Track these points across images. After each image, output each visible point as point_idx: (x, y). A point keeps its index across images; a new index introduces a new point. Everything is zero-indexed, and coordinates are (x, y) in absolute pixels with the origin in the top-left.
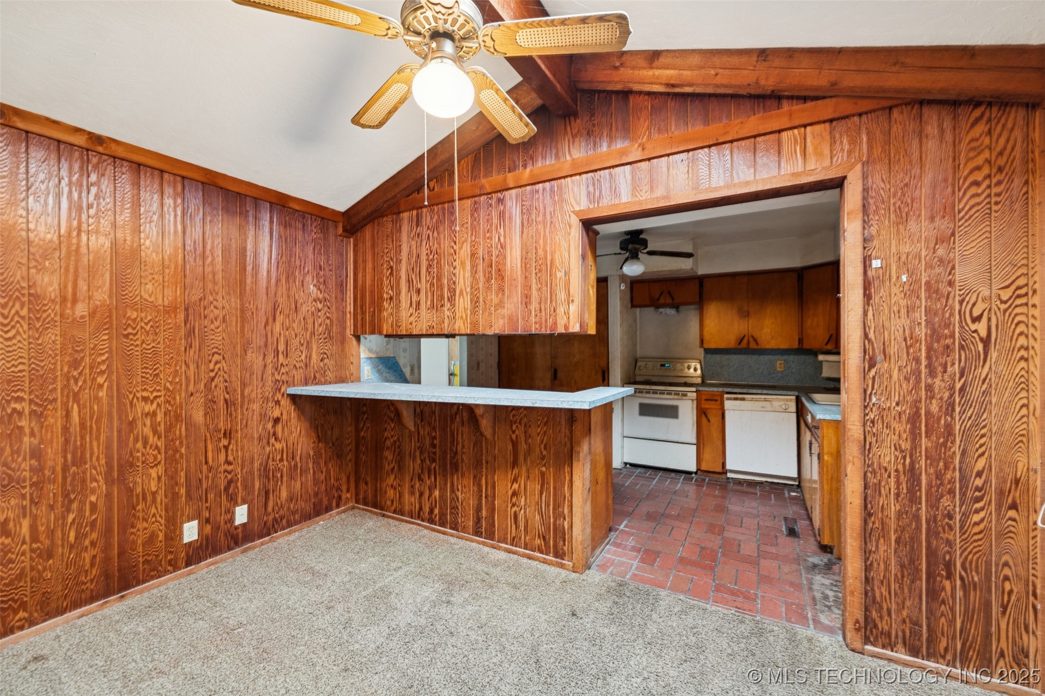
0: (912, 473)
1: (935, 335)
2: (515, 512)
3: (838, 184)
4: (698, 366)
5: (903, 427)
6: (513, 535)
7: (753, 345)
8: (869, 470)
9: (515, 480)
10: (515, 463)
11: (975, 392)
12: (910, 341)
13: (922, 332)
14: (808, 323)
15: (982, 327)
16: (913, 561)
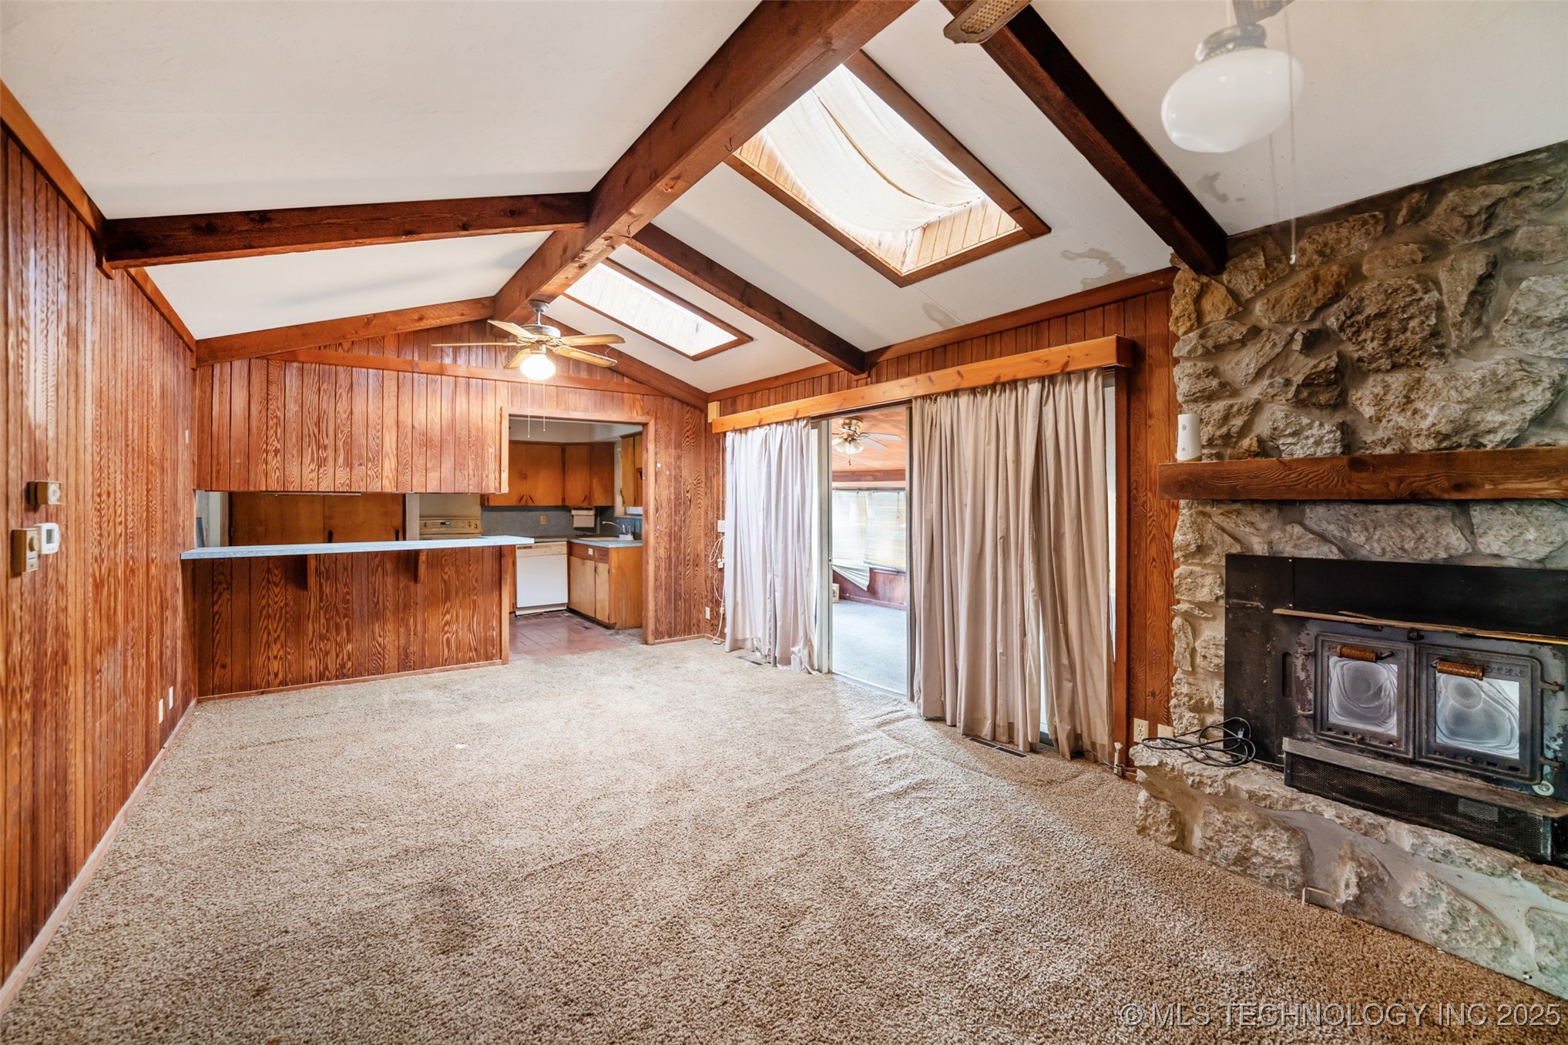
0: (670, 558)
1: (677, 498)
2: (448, 639)
3: (645, 425)
4: (479, 523)
5: (666, 539)
6: (446, 657)
7: (530, 504)
8: (657, 560)
9: (448, 612)
10: (447, 598)
11: (687, 522)
12: (669, 500)
13: (673, 497)
14: (570, 485)
15: (689, 495)
16: (670, 597)
